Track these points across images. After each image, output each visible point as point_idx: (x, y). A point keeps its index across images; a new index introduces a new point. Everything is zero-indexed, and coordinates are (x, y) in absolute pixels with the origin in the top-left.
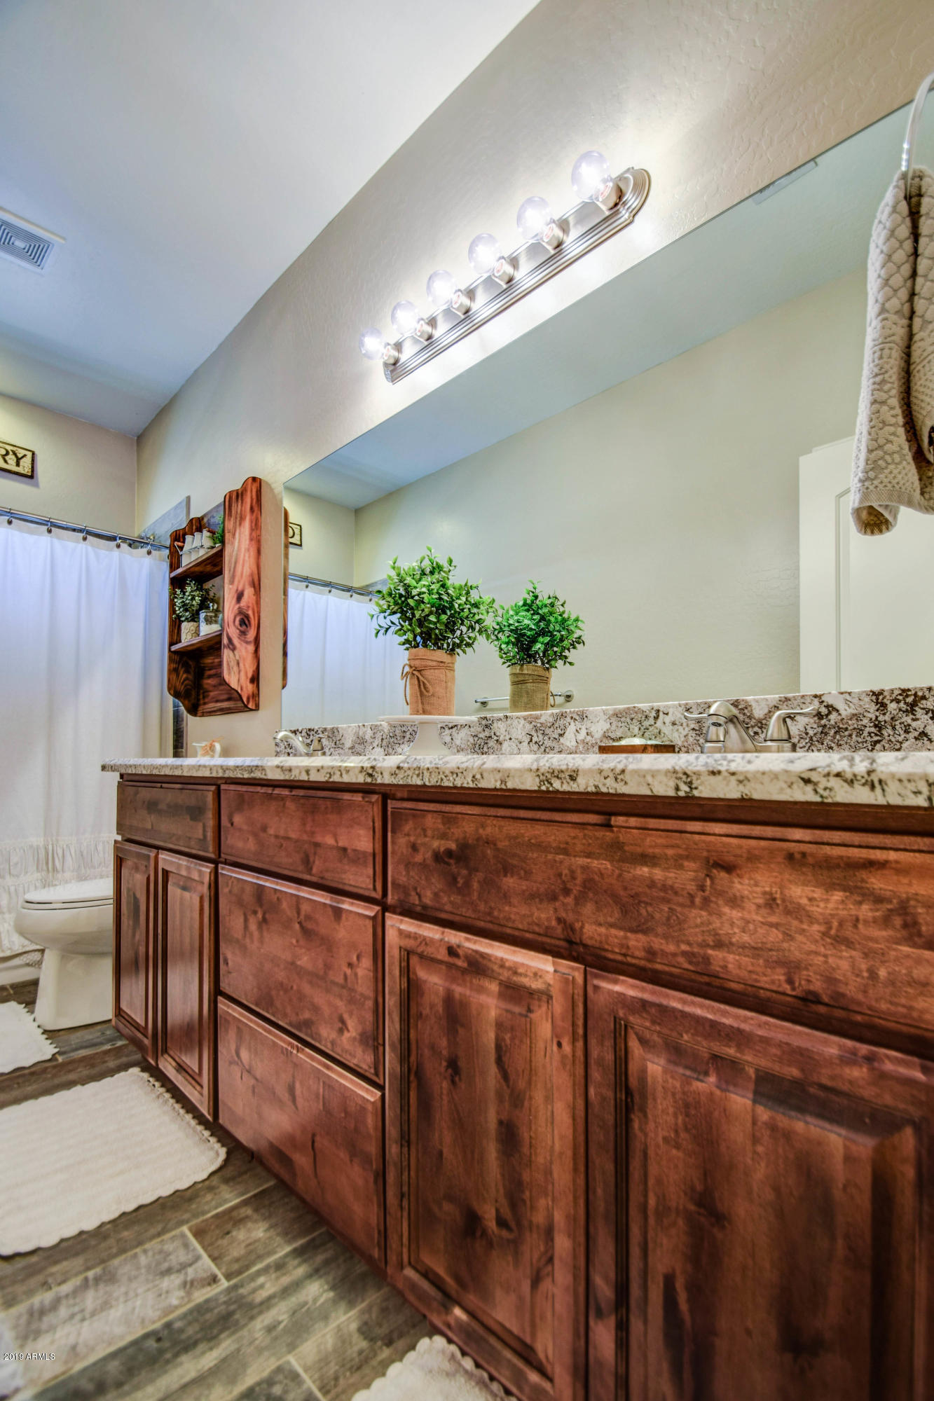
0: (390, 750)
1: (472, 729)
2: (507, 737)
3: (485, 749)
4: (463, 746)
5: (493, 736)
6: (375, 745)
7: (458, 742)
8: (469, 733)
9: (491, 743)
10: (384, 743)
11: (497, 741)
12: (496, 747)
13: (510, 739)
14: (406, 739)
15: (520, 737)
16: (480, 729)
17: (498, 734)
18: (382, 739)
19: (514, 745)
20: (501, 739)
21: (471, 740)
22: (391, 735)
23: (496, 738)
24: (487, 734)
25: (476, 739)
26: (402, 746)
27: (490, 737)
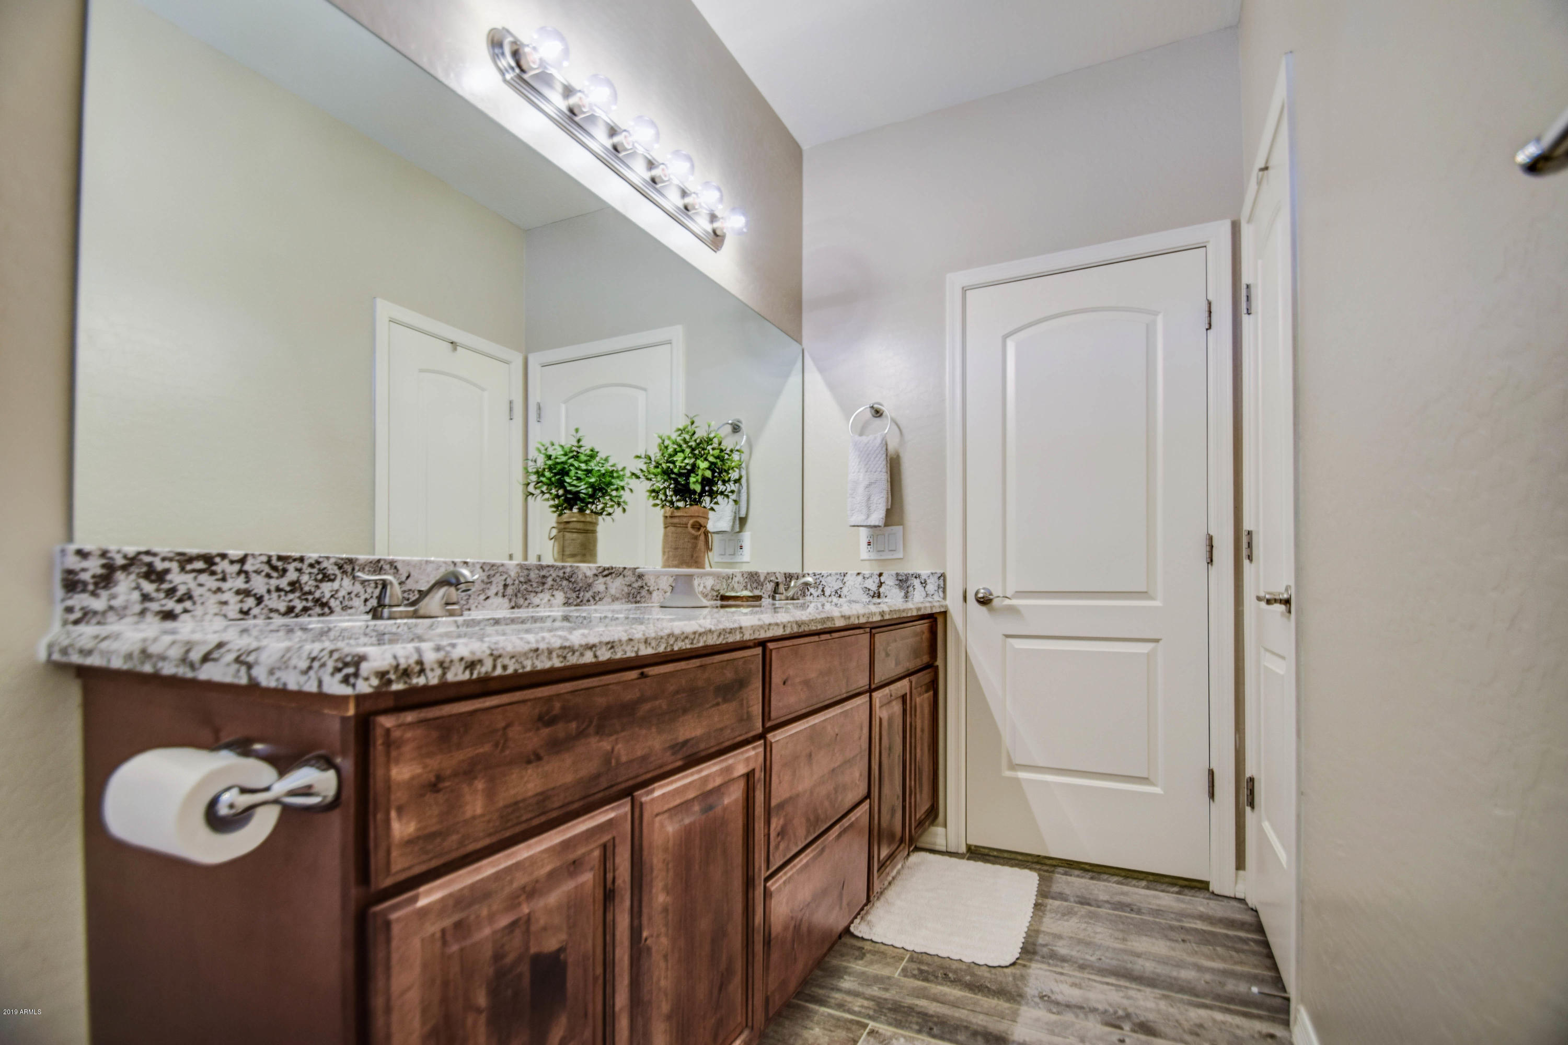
0: (521, 601)
1: (626, 579)
2: (656, 588)
3: (638, 599)
4: (618, 595)
5: (644, 586)
6: (491, 592)
7: (613, 591)
8: (624, 582)
9: (644, 592)
10: (510, 591)
11: (648, 590)
12: (647, 596)
13: (658, 589)
14: (546, 586)
15: (665, 588)
16: (633, 579)
17: (649, 584)
18: (505, 586)
19: (661, 594)
20: (651, 589)
21: (626, 589)
22: (522, 579)
23: (647, 588)
24: (640, 583)
25: (630, 588)
26: (540, 595)
27: (642, 587)
